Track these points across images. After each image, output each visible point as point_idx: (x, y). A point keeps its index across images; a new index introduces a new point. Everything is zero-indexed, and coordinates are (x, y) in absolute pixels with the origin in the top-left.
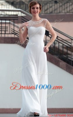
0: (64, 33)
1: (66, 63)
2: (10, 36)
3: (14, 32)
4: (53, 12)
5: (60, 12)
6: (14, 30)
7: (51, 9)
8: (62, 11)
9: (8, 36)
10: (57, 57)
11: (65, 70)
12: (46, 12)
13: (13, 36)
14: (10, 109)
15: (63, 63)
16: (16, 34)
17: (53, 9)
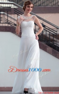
0: (50, 23)
1: (52, 49)
2: (4, 25)
3: (7, 21)
4: (42, 5)
5: (47, 5)
6: (7, 20)
7: (39, 2)
8: (49, 4)
9: (2, 25)
10: (45, 43)
11: (51, 54)
12: (35, 5)
13: (7, 25)
14: (4, 88)
15: (49, 48)
16: (9, 23)
17: (42, 2)
